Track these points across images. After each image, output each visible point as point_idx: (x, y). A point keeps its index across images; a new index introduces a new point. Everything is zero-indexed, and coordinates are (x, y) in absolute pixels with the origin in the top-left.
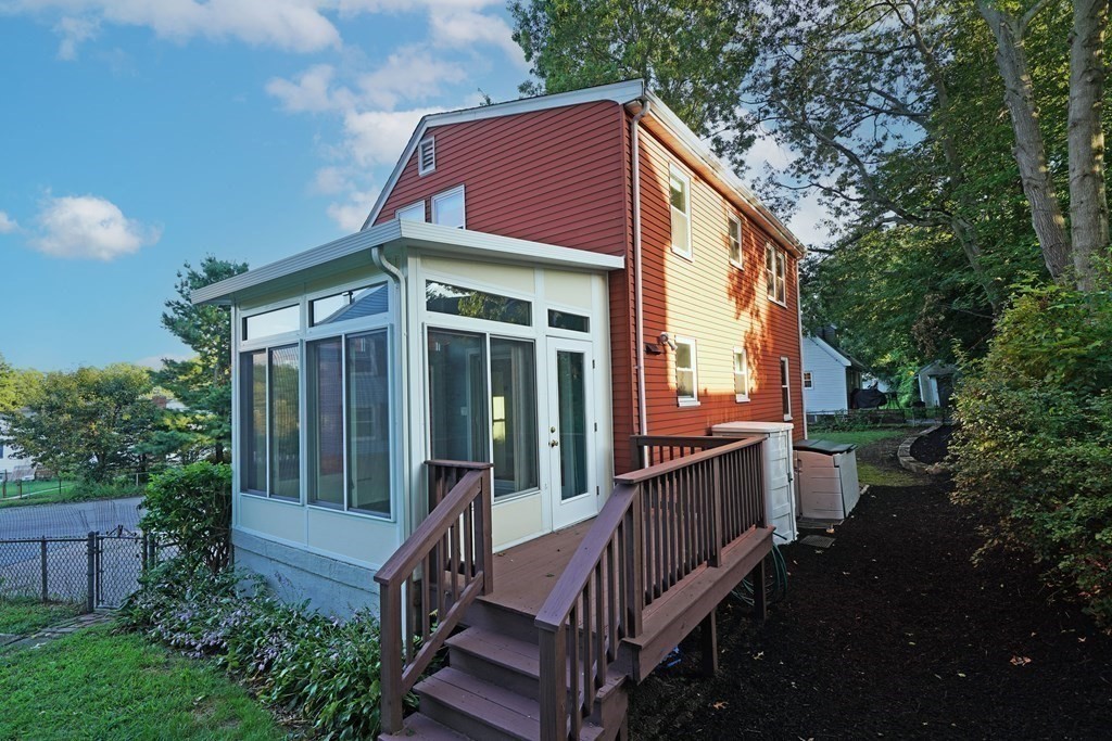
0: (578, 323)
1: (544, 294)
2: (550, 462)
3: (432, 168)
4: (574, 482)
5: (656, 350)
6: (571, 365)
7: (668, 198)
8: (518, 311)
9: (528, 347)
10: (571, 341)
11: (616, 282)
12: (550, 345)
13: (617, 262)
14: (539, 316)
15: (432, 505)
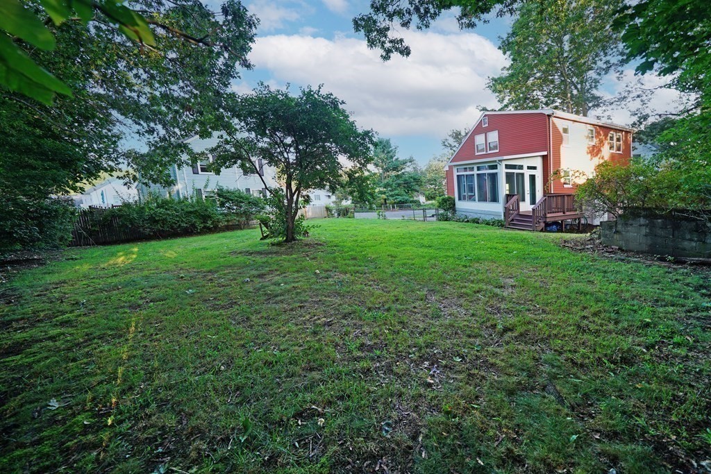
0: (534, 168)
1: (525, 163)
2: (528, 197)
3: (487, 125)
4: (533, 201)
5: (557, 173)
6: (533, 178)
7: (561, 130)
8: (521, 167)
9: (523, 175)
10: (532, 172)
11: (545, 158)
12: (527, 173)
13: (545, 153)
14: (525, 168)
15: (507, 202)
